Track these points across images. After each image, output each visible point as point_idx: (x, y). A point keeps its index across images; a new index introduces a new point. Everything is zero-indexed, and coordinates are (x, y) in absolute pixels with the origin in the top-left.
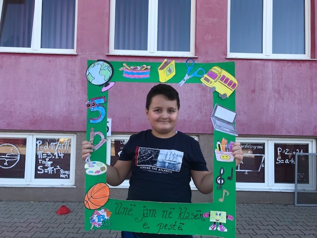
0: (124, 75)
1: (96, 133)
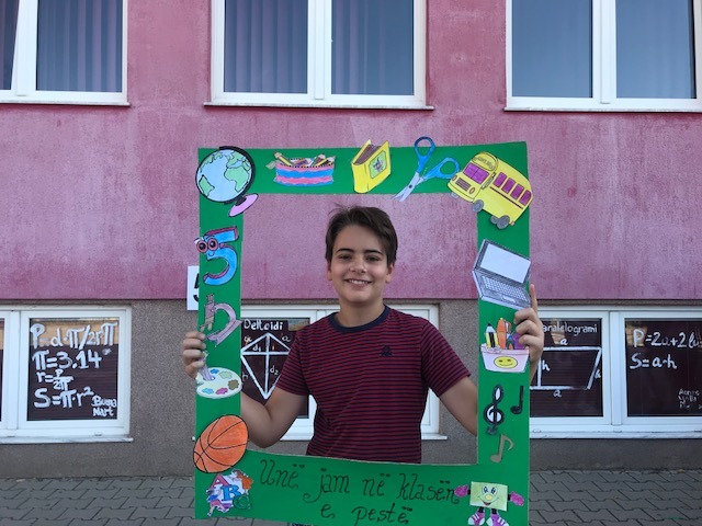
0: (278, 179)
1: (218, 307)
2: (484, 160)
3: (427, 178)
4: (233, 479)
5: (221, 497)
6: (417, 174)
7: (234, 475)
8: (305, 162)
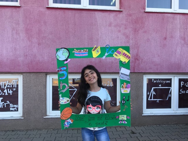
0: (75, 55)
1: (63, 84)
2: (120, 50)
3: (108, 54)
4: (69, 121)
5: (67, 124)
6: (106, 53)
7: (69, 120)
8: (81, 51)
